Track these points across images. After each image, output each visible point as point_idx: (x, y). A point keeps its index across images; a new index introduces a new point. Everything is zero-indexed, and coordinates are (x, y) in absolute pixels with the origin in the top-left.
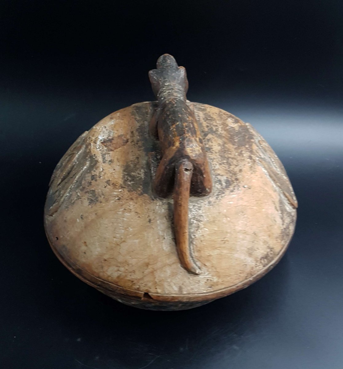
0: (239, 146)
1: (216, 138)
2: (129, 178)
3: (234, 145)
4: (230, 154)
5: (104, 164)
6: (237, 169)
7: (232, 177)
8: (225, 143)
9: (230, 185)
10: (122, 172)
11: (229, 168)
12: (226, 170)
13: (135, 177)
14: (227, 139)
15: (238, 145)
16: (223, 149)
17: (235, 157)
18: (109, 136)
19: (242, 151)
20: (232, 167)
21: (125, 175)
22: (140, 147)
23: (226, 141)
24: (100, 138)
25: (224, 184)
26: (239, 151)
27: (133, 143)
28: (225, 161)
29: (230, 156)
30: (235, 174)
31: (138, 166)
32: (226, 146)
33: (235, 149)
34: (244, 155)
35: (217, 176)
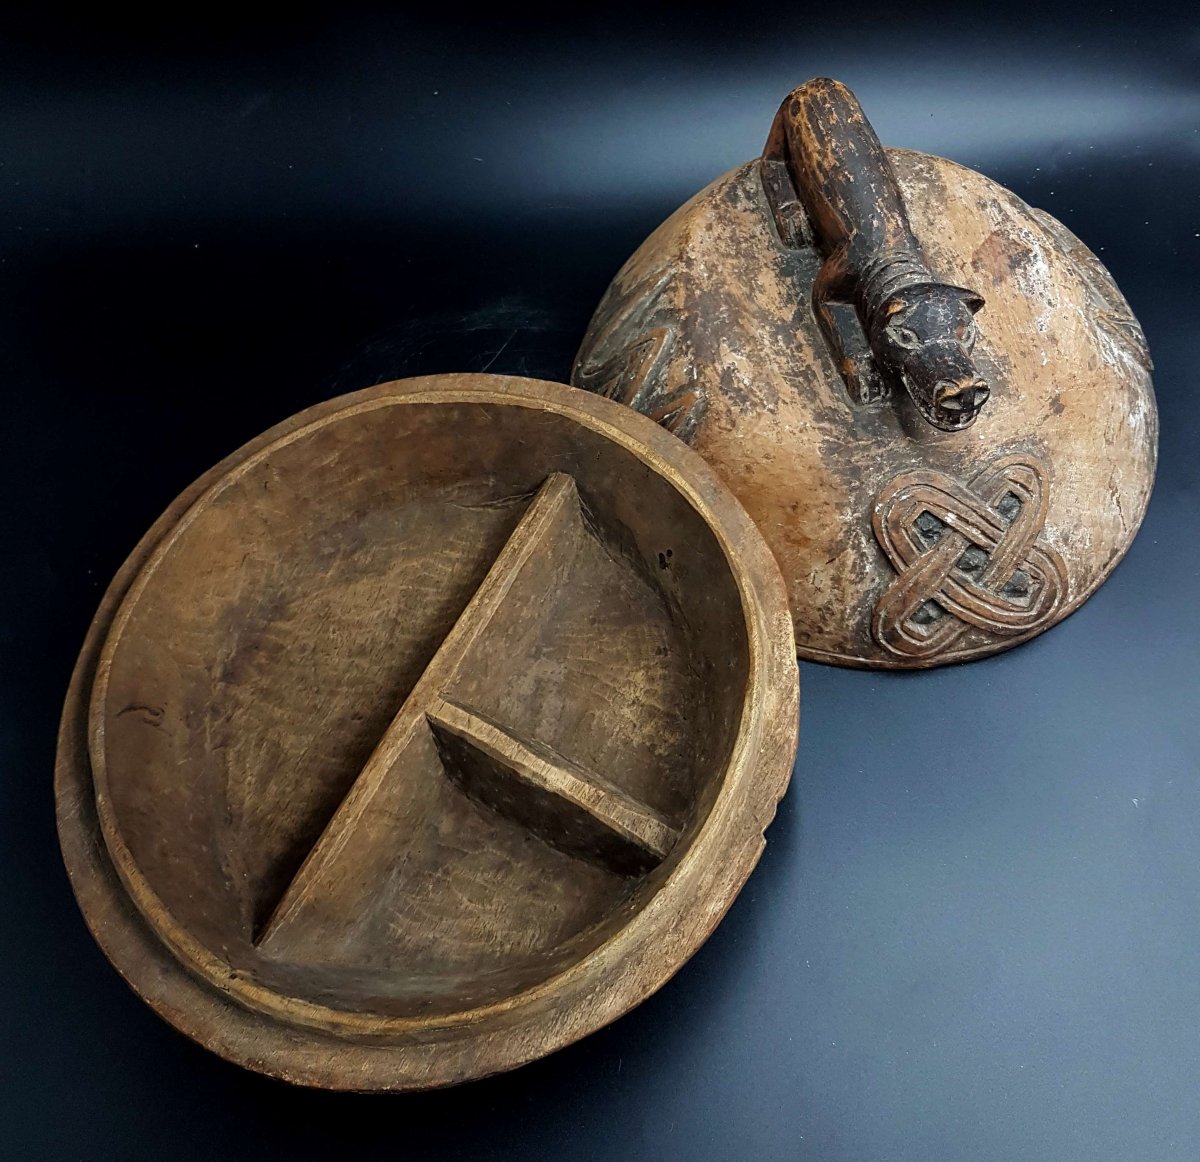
0: (716, 290)
1: (773, 308)
2: (928, 176)
3: (729, 294)
4: (734, 267)
5: (993, 196)
6: (718, 230)
7: (726, 211)
8: (750, 297)
9: (728, 193)
10: (948, 185)
11: (734, 231)
12: (740, 224)
13: (917, 179)
14: (746, 310)
15: (719, 294)
16: (752, 279)
17: (722, 259)
18: (1025, 276)
19: (709, 278)
20: (727, 234)
21: (938, 180)
22: (938, 253)
23: (747, 303)
24: (1041, 265)
25: (740, 192)
26: (715, 277)
27: (959, 261)
28: (744, 245)
29: (735, 262)
30: (720, 218)
31: (923, 203)
32: (746, 290)
33: (724, 283)
34: (702, 267)
35: (754, 206)
